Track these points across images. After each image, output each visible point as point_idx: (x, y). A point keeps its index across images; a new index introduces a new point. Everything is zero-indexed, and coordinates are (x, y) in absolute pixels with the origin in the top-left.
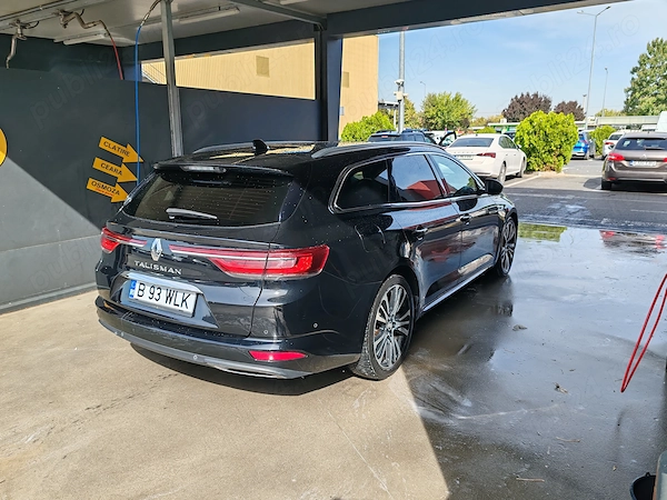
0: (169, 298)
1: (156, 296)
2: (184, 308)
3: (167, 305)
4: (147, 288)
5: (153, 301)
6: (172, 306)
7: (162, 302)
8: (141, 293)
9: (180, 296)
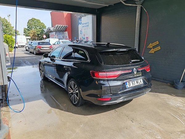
0: (137, 82)
1: (134, 83)
2: (141, 83)
3: (138, 84)
4: (131, 83)
5: (134, 85)
6: (139, 84)
7: (136, 84)
8: (130, 85)
9: (139, 81)
